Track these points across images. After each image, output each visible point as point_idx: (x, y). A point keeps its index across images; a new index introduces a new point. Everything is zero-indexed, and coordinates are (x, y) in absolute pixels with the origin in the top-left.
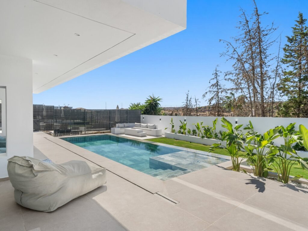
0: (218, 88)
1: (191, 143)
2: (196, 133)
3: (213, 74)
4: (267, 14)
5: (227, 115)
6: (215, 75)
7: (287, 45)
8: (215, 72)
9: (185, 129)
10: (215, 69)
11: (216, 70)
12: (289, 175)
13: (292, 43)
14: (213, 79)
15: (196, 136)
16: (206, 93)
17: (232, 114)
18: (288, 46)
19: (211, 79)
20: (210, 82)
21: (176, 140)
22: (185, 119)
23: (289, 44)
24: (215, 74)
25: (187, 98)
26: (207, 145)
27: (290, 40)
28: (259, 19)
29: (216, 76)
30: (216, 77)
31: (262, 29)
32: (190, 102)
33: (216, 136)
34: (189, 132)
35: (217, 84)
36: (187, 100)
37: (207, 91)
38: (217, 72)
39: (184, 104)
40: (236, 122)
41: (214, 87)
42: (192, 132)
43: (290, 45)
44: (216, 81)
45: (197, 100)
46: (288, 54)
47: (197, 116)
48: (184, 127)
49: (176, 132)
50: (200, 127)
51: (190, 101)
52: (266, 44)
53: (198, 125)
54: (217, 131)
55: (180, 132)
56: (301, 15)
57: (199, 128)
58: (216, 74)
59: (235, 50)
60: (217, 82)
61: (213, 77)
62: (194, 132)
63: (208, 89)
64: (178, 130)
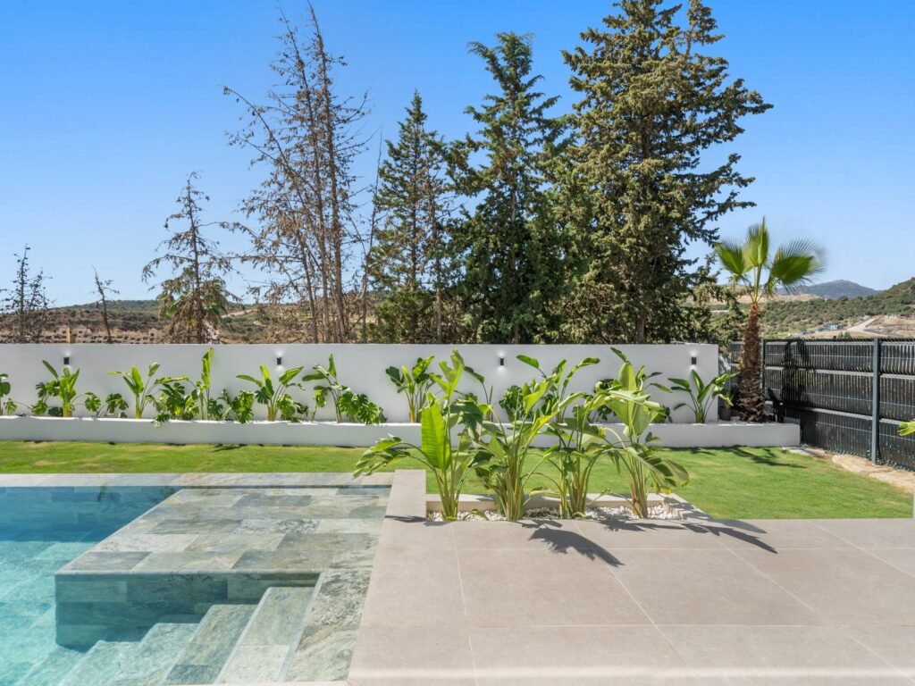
0: (198, 250)
1: (116, 447)
2: (124, 406)
3: (179, 201)
4: (344, 64)
5: (139, 340)
6: (186, 206)
7: (387, 163)
8: (185, 195)
9: (69, 396)
10: (187, 185)
11: (189, 188)
12: (585, 493)
13: (399, 163)
14: (178, 216)
15: (123, 416)
16: (157, 261)
17: (152, 335)
18: (390, 166)
19: (172, 217)
20: (166, 226)
21: (33, 445)
22: (68, 354)
23: (391, 160)
24: (187, 202)
25: (22, 273)
26: (184, 445)
27: (395, 153)
28: (327, 72)
29: (188, 209)
30: (190, 213)
31: (334, 103)
32: (38, 289)
33: (215, 410)
34: (92, 404)
35: (194, 236)
36: (23, 283)
37: (161, 254)
38: (193, 197)
39: (5, 295)
40: (279, 361)
41: (183, 246)
42: (104, 406)
43: (394, 166)
44: (191, 225)
45: (105, 285)
46: (389, 185)
47: (110, 340)
48: (68, 386)
49: (21, 408)
50: (146, 381)
51: (37, 286)
52: (345, 146)
53: (134, 377)
54: (215, 394)
55: (40, 409)
56: (418, 102)
57: (140, 388)
58: (191, 201)
59: (272, 139)
60: (194, 229)
61: (180, 208)
62: (116, 403)
63: (164, 250)
64: (35, 403)
